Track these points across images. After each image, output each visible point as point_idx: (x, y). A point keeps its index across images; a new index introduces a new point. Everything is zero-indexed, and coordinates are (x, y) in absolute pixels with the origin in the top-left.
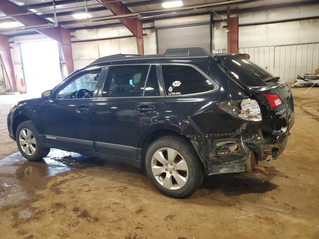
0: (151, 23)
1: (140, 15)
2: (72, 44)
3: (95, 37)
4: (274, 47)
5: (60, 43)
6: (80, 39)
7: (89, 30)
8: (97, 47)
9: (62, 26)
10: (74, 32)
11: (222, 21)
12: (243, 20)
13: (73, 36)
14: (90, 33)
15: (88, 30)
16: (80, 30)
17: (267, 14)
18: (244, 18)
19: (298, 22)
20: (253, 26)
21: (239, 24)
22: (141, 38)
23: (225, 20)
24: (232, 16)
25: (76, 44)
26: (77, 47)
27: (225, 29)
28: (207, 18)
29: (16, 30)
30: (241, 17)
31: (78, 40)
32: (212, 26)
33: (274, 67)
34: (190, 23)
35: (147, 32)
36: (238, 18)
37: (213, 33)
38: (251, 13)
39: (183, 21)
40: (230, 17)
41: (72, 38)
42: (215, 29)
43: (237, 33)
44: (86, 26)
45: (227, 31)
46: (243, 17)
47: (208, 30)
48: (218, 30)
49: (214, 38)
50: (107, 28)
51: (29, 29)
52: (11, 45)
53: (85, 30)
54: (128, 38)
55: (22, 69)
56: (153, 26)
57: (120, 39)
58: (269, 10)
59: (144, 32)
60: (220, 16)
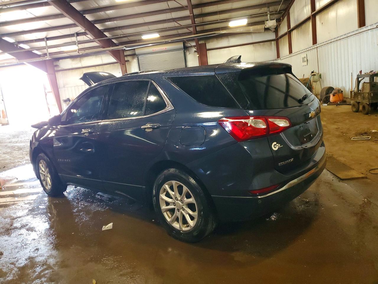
0: (132, 50)
2: (56, 73)
3: (79, 65)
5: (47, 73)
6: (64, 68)
7: (72, 59)
10: (57, 62)
11: (191, 47)
12: (209, 45)
13: (57, 66)
14: (74, 62)
16: (64, 60)
17: (228, 40)
19: (252, 45)
20: (218, 50)
21: (207, 48)
22: (124, 64)
23: (194, 46)
24: (200, 42)
25: (60, 73)
26: (61, 76)
27: (196, 53)
28: (180, 45)
31: (62, 69)
32: (185, 51)
34: (166, 50)
35: (129, 58)
36: (205, 44)
37: (187, 57)
38: (216, 40)
39: (160, 48)
40: (199, 43)
42: (188, 53)
43: (206, 56)
44: (69, 56)
45: (198, 56)
46: (209, 42)
47: (183, 55)
48: (190, 55)
50: (90, 57)
53: (68, 59)
54: (111, 65)
55: (2, 100)
56: (134, 53)
57: (104, 66)
58: (229, 36)
59: (126, 59)
60: (189, 42)
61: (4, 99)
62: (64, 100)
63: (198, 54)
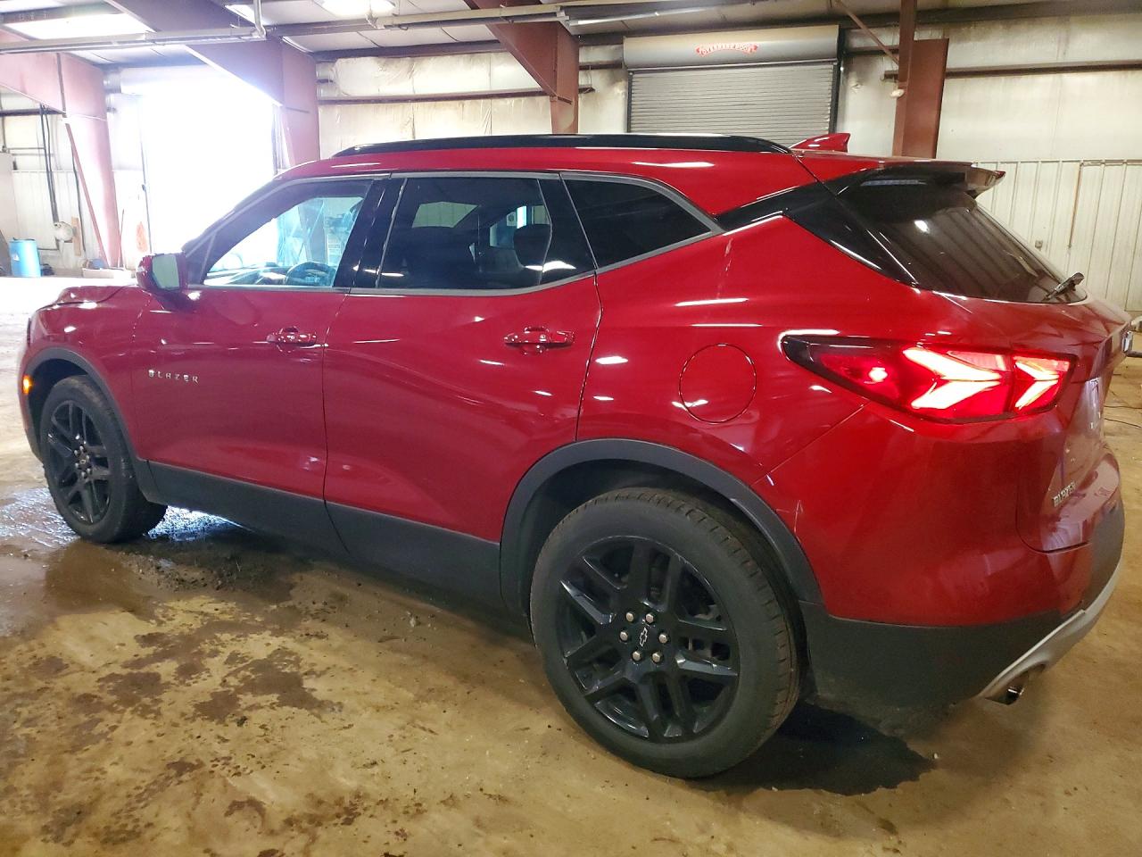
0: (613, 47)
1: (563, 14)
2: (321, 110)
3: (404, 89)
4: (1078, 164)
5: (279, 105)
6: (349, 92)
7: (383, 60)
8: (411, 124)
9: (287, 39)
10: (330, 65)
11: (879, 52)
12: (962, 53)
13: (325, 81)
14: (387, 73)
15: (378, 62)
16: (353, 59)
17: (1064, 35)
18: (970, 44)
20: (1003, 79)
21: (948, 66)
22: (570, 102)
23: (894, 51)
24: (922, 35)
25: (337, 109)
26: (338, 122)
27: (891, 84)
28: (825, 38)
29: (119, 42)
30: (960, 40)
31: (343, 96)
32: (842, 69)
33: (1070, 246)
34: (757, 54)
35: (594, 79)
36: (944, 45)
37: (844, 99)
38: (1001, 27)
39: (732, 45)
40: (915, 39)
41: (324, 85)
42: (852, 82)
43: (936, 102)
44: (373, 46)
45: (898, 93)
46: (966, 39)
47: (826, 86)
48: (863, 88)
49: (843, 120)
50: (448, 58)
51: (164, 45)
52: (112, 99)
53: (369, 59)
54: (523, 100)
55: (143, 187)
56: (617, 58)
57: (493, 101)
58: (1072, 19)
59: (583, 80)
60: (873, 31)
61: (146, 186)
62: (331, 218)
63: (900, 88)
